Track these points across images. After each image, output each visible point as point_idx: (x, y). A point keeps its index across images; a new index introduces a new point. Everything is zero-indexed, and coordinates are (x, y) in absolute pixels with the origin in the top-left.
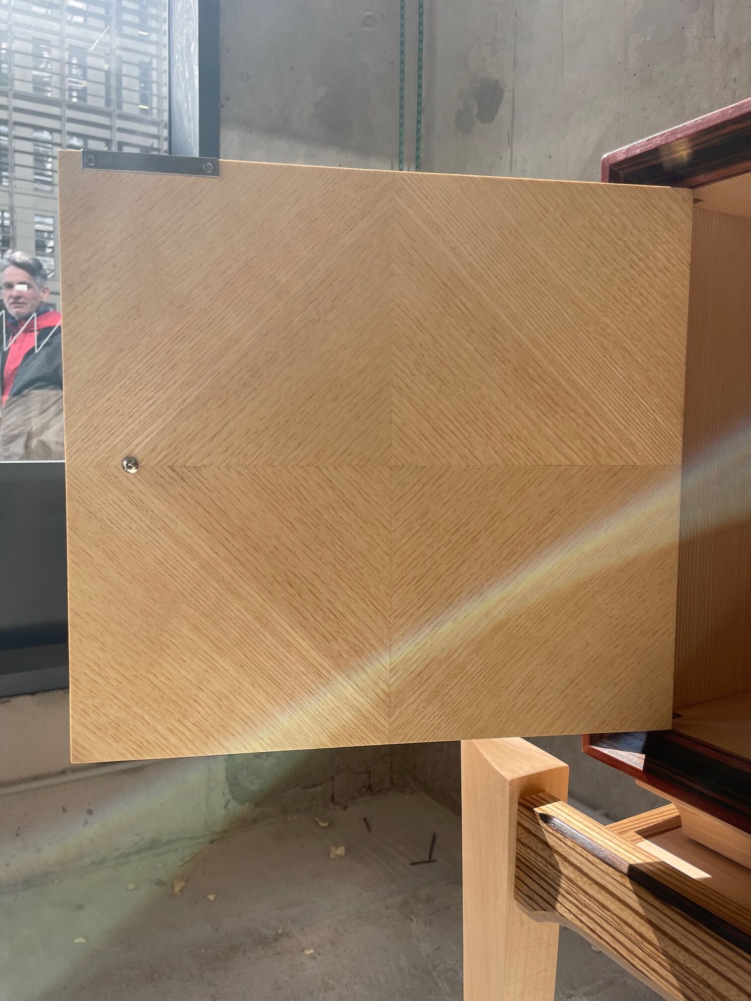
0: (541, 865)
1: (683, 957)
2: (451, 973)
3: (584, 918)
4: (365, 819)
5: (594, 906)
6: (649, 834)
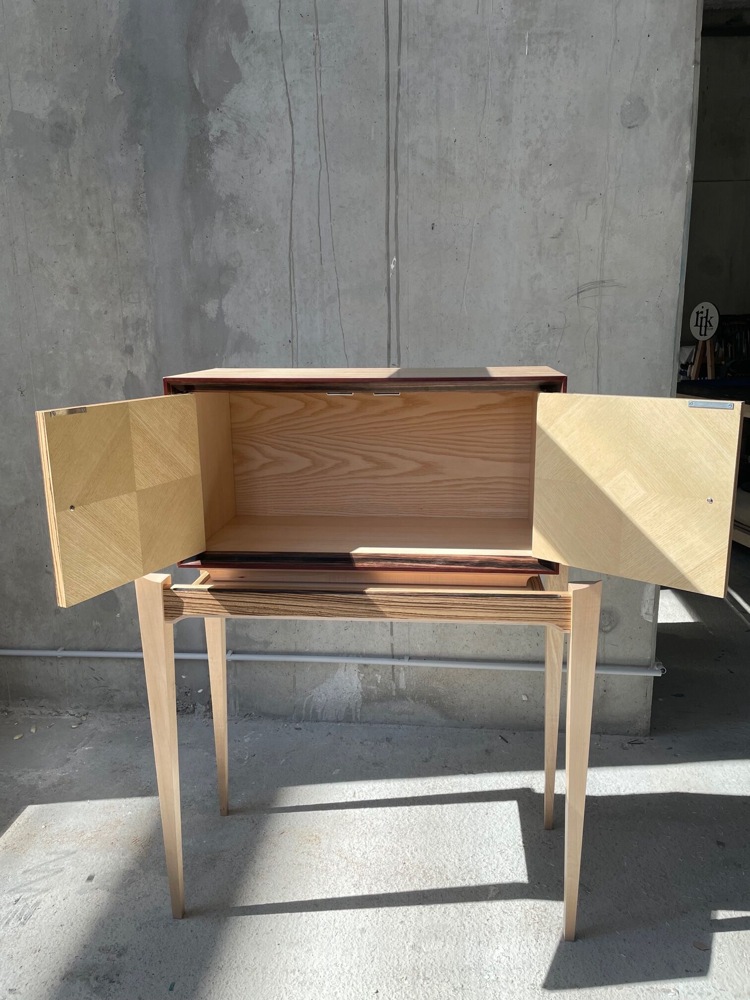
0: (175, 604)
1: (228, 603)
3: (194, 611)
5: (197, 605)
6: (203, 583)
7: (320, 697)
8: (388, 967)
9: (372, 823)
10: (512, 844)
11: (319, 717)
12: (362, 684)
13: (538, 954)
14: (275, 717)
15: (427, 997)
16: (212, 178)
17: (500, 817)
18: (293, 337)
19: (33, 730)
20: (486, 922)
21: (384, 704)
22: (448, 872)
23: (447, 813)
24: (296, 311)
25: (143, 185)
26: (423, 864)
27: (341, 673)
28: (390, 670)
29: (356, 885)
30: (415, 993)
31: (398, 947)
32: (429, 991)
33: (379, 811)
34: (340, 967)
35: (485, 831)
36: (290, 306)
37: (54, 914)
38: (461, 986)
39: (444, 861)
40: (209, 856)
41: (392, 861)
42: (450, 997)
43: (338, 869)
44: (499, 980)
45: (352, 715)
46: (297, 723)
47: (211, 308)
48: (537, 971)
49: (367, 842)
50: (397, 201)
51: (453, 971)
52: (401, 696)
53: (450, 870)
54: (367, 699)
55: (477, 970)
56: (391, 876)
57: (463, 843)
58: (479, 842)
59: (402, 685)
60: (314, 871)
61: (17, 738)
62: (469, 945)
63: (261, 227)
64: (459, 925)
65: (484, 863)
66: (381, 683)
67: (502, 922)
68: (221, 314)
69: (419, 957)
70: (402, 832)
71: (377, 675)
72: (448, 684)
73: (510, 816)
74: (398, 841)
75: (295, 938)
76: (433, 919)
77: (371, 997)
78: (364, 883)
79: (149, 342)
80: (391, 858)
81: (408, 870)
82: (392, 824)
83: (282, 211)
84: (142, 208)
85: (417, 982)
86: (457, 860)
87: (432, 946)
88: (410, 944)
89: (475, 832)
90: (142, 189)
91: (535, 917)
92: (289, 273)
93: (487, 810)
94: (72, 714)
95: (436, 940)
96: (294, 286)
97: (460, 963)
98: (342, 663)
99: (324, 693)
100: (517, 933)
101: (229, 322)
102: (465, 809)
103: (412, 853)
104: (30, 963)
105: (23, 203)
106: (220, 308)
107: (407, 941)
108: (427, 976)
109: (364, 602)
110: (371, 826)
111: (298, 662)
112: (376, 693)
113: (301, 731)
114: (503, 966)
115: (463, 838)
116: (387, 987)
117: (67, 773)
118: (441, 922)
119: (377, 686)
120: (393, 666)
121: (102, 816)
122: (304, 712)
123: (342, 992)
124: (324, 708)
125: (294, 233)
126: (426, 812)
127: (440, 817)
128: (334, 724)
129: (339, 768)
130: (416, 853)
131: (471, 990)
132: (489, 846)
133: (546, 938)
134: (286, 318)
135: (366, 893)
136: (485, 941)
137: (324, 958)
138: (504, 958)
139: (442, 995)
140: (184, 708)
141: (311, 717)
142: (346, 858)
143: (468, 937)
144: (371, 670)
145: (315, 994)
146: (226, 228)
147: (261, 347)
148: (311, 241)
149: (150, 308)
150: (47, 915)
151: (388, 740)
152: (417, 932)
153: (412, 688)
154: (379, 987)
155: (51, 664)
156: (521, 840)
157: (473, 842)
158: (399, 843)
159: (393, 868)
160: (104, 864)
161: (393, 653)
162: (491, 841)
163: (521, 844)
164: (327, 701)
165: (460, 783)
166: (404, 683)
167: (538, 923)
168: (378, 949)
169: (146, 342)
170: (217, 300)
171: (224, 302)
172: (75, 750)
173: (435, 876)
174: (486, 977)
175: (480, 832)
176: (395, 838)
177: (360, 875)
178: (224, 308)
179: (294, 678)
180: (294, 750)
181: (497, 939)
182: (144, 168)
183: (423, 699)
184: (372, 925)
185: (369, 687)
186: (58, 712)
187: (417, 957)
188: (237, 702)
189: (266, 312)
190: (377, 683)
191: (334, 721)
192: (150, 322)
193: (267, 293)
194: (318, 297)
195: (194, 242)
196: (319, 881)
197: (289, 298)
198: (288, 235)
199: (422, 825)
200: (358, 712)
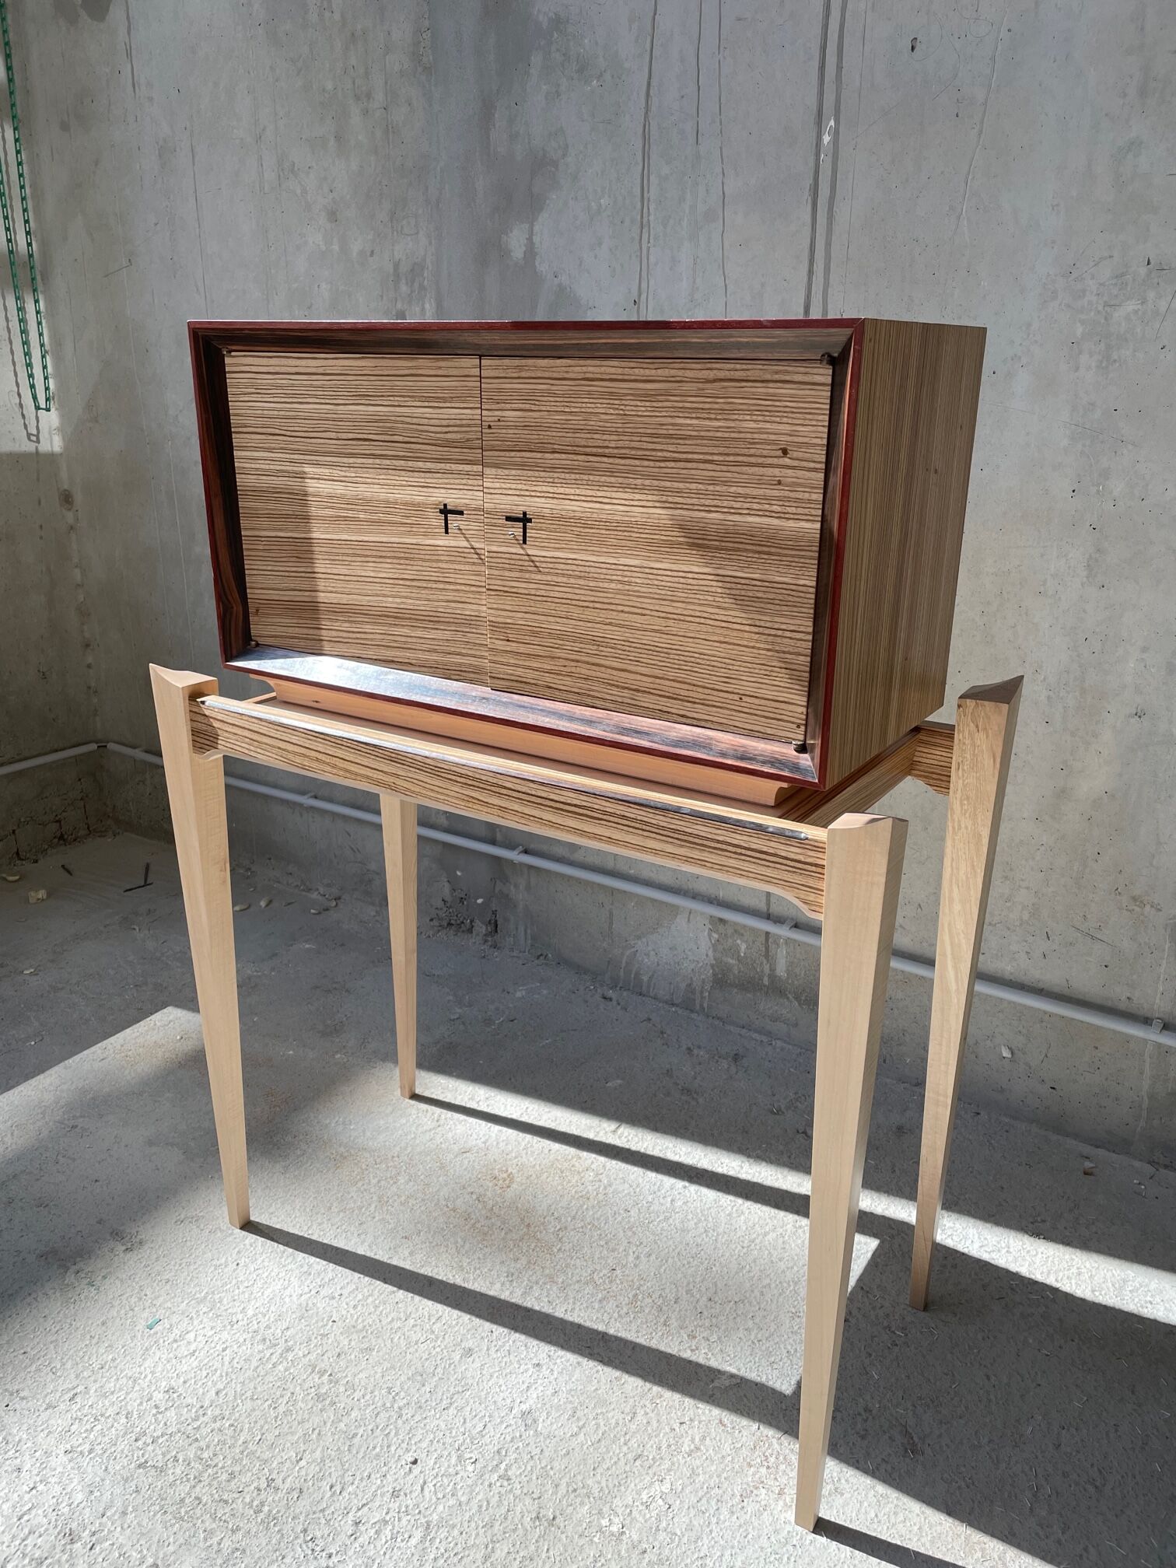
0: (204, 727)
4: (63, 866)
7: (647, 955)
8: (462, 1430)
11: (644, 989)
12: (715, 951)
13: (727, 1524)
14: (580, 970)
15: (484, 1508)
18: (640, 296)
19: (263, 904)
20: (676, 1426)
21: (748, 995)
22: (676, 1313)
23: (747, 1211)
24: (649, 242)
25: (427, 16)
26: (642, 1283)
27: (681, 921)
28: (763, 939)
29: (513, 1275)
30: (471, 1493)
31: (500, 1403)
32: (494, 1501)
34: (391, 1397)
35: (792, 1268)
36: (639, 231)
37: (100, 1162)
38: (551, 1517)
41: (595, 1258)
42: (520, 1526)
43: (503, 1239)
44: (624, 1537)
45: (694, 1000)
46: (611, 989)
47: (516, 241)
48: (702, 1554)
49: (576, 1214)
51: (557, 1486)
52: (777, 988)
53: (680, 1310)
54: (721, 980)
55: (598, 1502)
56: (578, 1282)
57: (738, 1273)
58: (769, 1282)
59: (781, 970)
60: (467, 1229)
61: (240, 909)
62: (618, 1451)
63: (601, 75)
64: (627, 1410)
65: (750, 1323)
66: (746, 957)
67: (704, 1438)
68: (531, 252)
69: (521, 1436)
70: (645, 1217)
71: (739, 942)
74: (629, 1229)
75: (363, 1321)
76: (590, 1382)
77: (399, 1466)
78: (527, 1276)
79: (427, 306)
80: (596, 1254)
81: (611, 1282)
82: (639, 1198)
83: (637, 40)
84: (425, 59)
85: (487, 1476)
87: (555, 1427)
88: (524, 1407)
89: (772, 1262)
90: (427, 23)
91: (771, 1455)
92: (641, 163)
95: (569, 1419)
96: (648, 192)
97: (580, 1478)
98: (684, 908)
99: (654, 950)
100: (716, 1470)
101: (542, 267)
103: (638, 1258)
105: (272, 68)
106: (530, 239)
107: (523, 1399)
108: (510, 1473)
109: (459, 779)
110: (605, 1188)
111: (618, 890)
112: (736, 972)
113: (610, 1004)
114: (648, 1516)
116: (435, 1463)
117: (261, 975)
118: (599, 1392)
119: (739, 961)
120: (767, 934)
122: (622, 973)
123: (364, 1438)
124: (653, 975)
125: (654, 82)
127: (729, 1215)
128: (666, 1007)
129: (622, 1079)
130: (644, 1260)
131: (562, 1533)
132: (780, 1294)
133: (763, 1503)
134: (630, 256)
136: (651, 1457)
137: (380, 1370)
138: (660, 1502)
139: (510, 1518)
140: (458, 922)
141: (631, 985)
142: (527, 1227)
143: (627, 1437)
144: (730, 931)
145: (325, 1423)
146: (545, 84)
148: (683, 97)
149: (430, 243)
151: (736, 1058)
152: (550, 1392)
153: (796, 979)
154: (422, 1456)
155: (301, 815)
159: (589, 1271)
161: (768, 910)
162: (792, 1288)
164: (658, 965)
166: (784, 969)
167: (768, 1467)
168: (468, 1393)
169: (423, 305)
170: (527, 226)
171: (536, 228)
174: (605, 1522)
176: (629, 1222)
177: (529, 1262)
178: (536, 239)
179: (611, 914)
180: (575, 1030)
181: (673, 1464)
184: (488, 1350)
185: (724, 959)
187: (518, 1435)
188: (529, 931)
189: (600, 244)
190: (739, 956)
191: (666, 1003)
192: (430, 269)
193: (604, 207)
194: (687, 211)
195: (496, 116)
196: (463, 1246)
197: (639, 217)
198: (644, 88)
199: (690, 1217)
200: (705, 997)
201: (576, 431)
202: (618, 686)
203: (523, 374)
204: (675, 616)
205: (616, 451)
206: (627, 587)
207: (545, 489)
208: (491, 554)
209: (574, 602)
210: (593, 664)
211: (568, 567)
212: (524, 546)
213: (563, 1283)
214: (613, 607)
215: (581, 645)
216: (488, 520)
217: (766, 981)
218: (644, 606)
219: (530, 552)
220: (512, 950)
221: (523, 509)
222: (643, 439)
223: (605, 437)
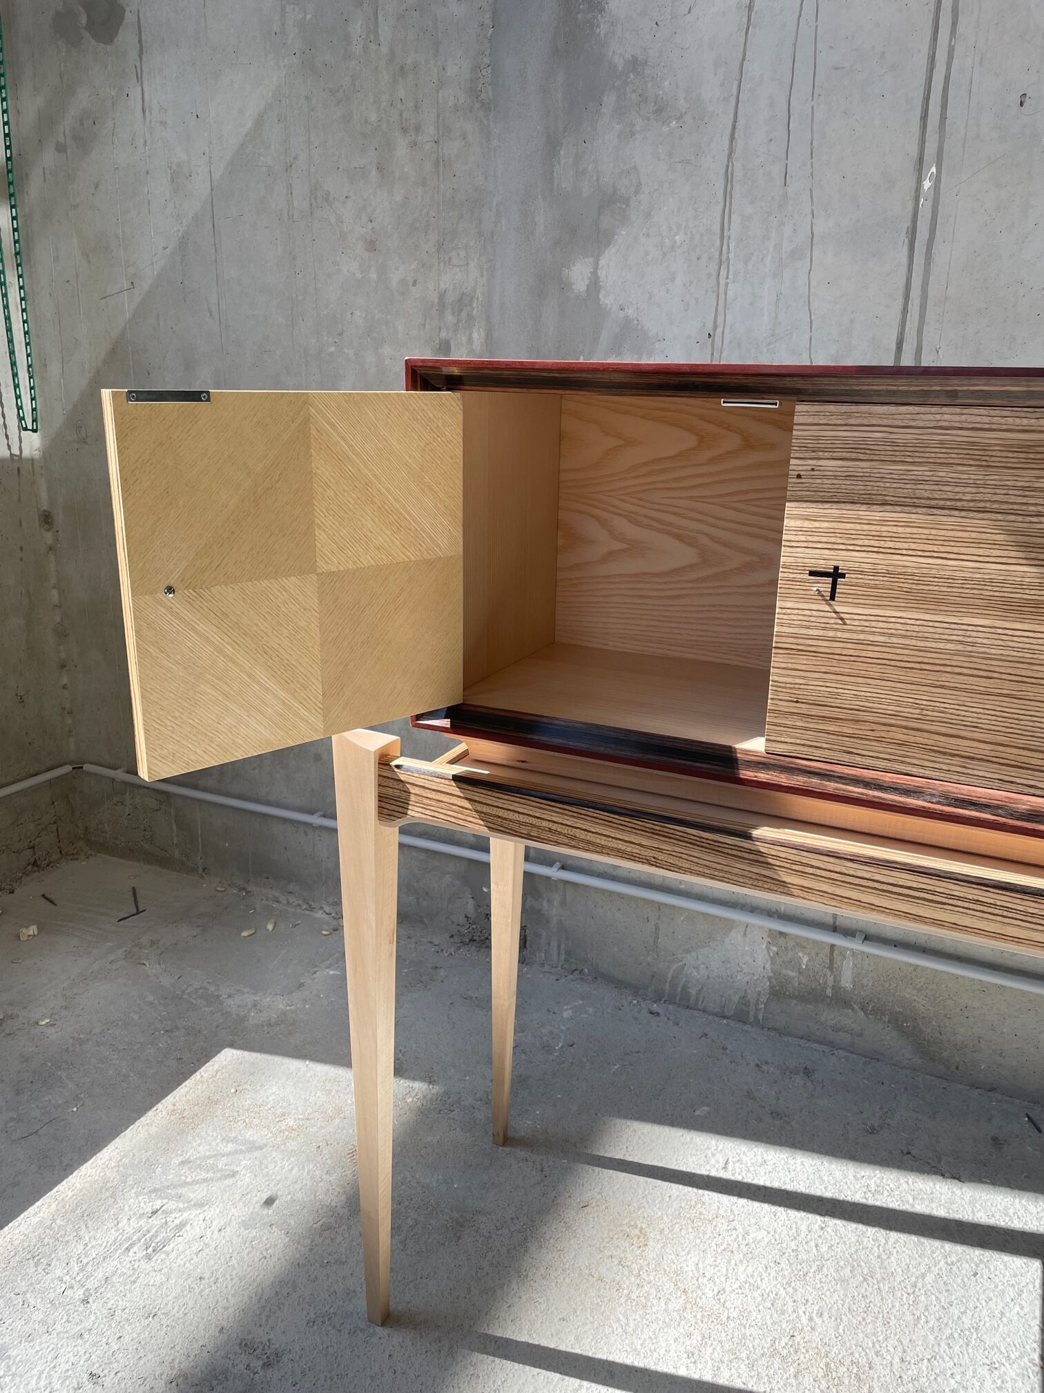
0: (397, 793)
1: (485, 809)
2: (201, 991)
3: (428, 812)
4: (43, 896)
7: (697, 968)
9: (747, 1234)
10: (1017, 1354)
11: (692, 1001)
12: (772, 964)
14: (620, 984)
16: (603, 30)
17: (1001, 1287)
18: (715, 328)
19: (270, 927)
21: (810, 1006)
22: (876, 1380)
23: (895, 1250)
24: (727, 278)
25: (487, 53)
26: (828, 1349)
27: (736, 936)
28: (827, 951)
29: (693, 1355)
33: (764, 1211)
35: (966, 1312)
36: (717, 268)
37: (197, 1254)
39: (872, 1354)
40: (455, 1215)
41: (769, 1323)
43: (666, 1310)
45: (748, 1012)
46: (655, 1002)
47: (579, 275)
49: (730, 1271)
50: (951, 50)
52: (841, 1000)
53: (879, 1377)
54: (779, 992)
56: (763, 1355)
57: (915, 1325)
58: (948, 1332)
59: (847, 982)
60: (622, 1300)
61: (245, 934)
63: (681, 117)
65: (952, 1382)
66: (807, 969)
68: (595, 285)
70: (799, 1267)
71: (801, 954)
72: (935, 999)
73: (1022, 1291)
74: (789, 1284)
78: (708, 1354)
79: (475, 335)
80: (768, 1318)
81: (796, 1352)
82: (785, 1245)
83: (722, 85)
84: (483, 95)
86: (897, 1360)
89: (944, 1308)
90: (487, 60)
92: (722, 203)
93: (977, 1266)
94: (327, 911)
96: (729, 229)
98: (740, 922)
99: (704, 963)
101: (607, 300)
102: (933, 1252)
103: (811, 1319)
104: (135, 1335)
105: (307, 98)
106: (595, 273)
109: (746, 855)
110: (744, 1238)
111: (666, 904)
112: (796, 984)
113: (658, 1019)
115: (918, 1313)
117: (293, 1008)
119: (800, 973)
120: (833, 946)
121: (319, 1094)
122: (667, 987)
124: (702, 988)
125: (740, 125)
126: (854, 1238)
127: (879, 1257)
128: (717, 1019)
129: (708, 1105)
130: (818, 1320)
132: (968, 1345)
134: (707, 291)
135: (708, 1377)
140: (483, 938)
141: (678, 998)
142: (685, 1291)
144: (791, 944)
146: (619, 124)
147: (657, 345)
148: (771, 140)
149: (482, 276)
150: (188, 1252)
151: (807, 1072)
153: (864, 991)
155: (306, 833)
156: (1038, 1350)
157: (936, 1329)
158: (790, 1290)
159: (768, 1340)
160: (296, 1182)
161: (834, 923)
162: (975, 1336)
163: (1037, 1360)
164: (709, 977)
165: (932, 1193)
166: (850, 980)
169: (471, 334)
170: (592, 260)
171: (602, 262)
172: (315, 973)
173: (846, 1382)
175: (956, 1312)
176: (784, 1276)
177: (703, 1337)
178: (602, 274)
179: (657, 928)
180: (638, 1052)
182: (493, 21)
183: (883, 1014)
185: (784, 971)
186: (310, 906)
188: (563, 947)
189: (673, 279)
190: (800, 968)
191: (716, 1015)
192: (480, 299)
193: (679, 243)
194: (771, 249)
195: (562, 152)
196: (627, 1324)
197: (717, 254)
198: (729, 131)
199: (842, 1263)
200: (760, 1009)
201: (917, 482)
202: (945, 753)
203: (852, 421)
204: (1033, 680)
205: (971, 504)
206: (970, 648)
207: (866, 542)
208: (784, 611)
209: (893, 663)
210: (913, 729)
211: (891, 626)
212: (832, 602)
213: (748, 1358)
214: (948, 669)
215: (898, 709)
216: (786, 575)
217: (829, 992)
218: (992, 668)
219: (838, 609)
220: (543, 965)
221: (836, 563)
222: (1011, 492)
223: (958, 489)
